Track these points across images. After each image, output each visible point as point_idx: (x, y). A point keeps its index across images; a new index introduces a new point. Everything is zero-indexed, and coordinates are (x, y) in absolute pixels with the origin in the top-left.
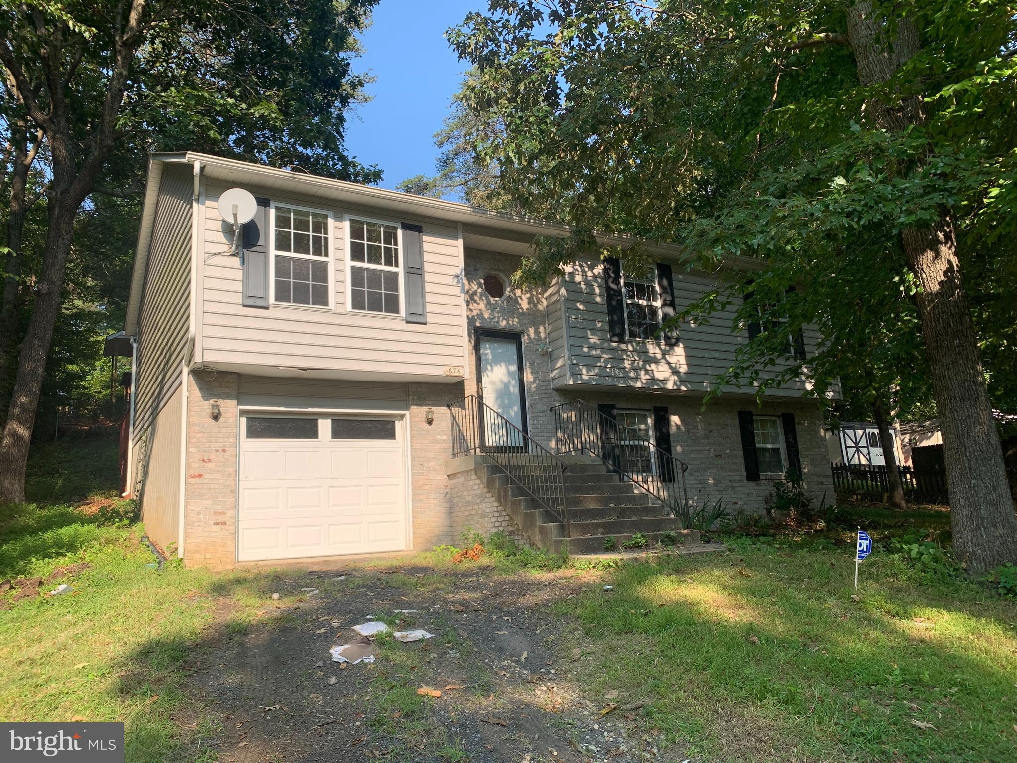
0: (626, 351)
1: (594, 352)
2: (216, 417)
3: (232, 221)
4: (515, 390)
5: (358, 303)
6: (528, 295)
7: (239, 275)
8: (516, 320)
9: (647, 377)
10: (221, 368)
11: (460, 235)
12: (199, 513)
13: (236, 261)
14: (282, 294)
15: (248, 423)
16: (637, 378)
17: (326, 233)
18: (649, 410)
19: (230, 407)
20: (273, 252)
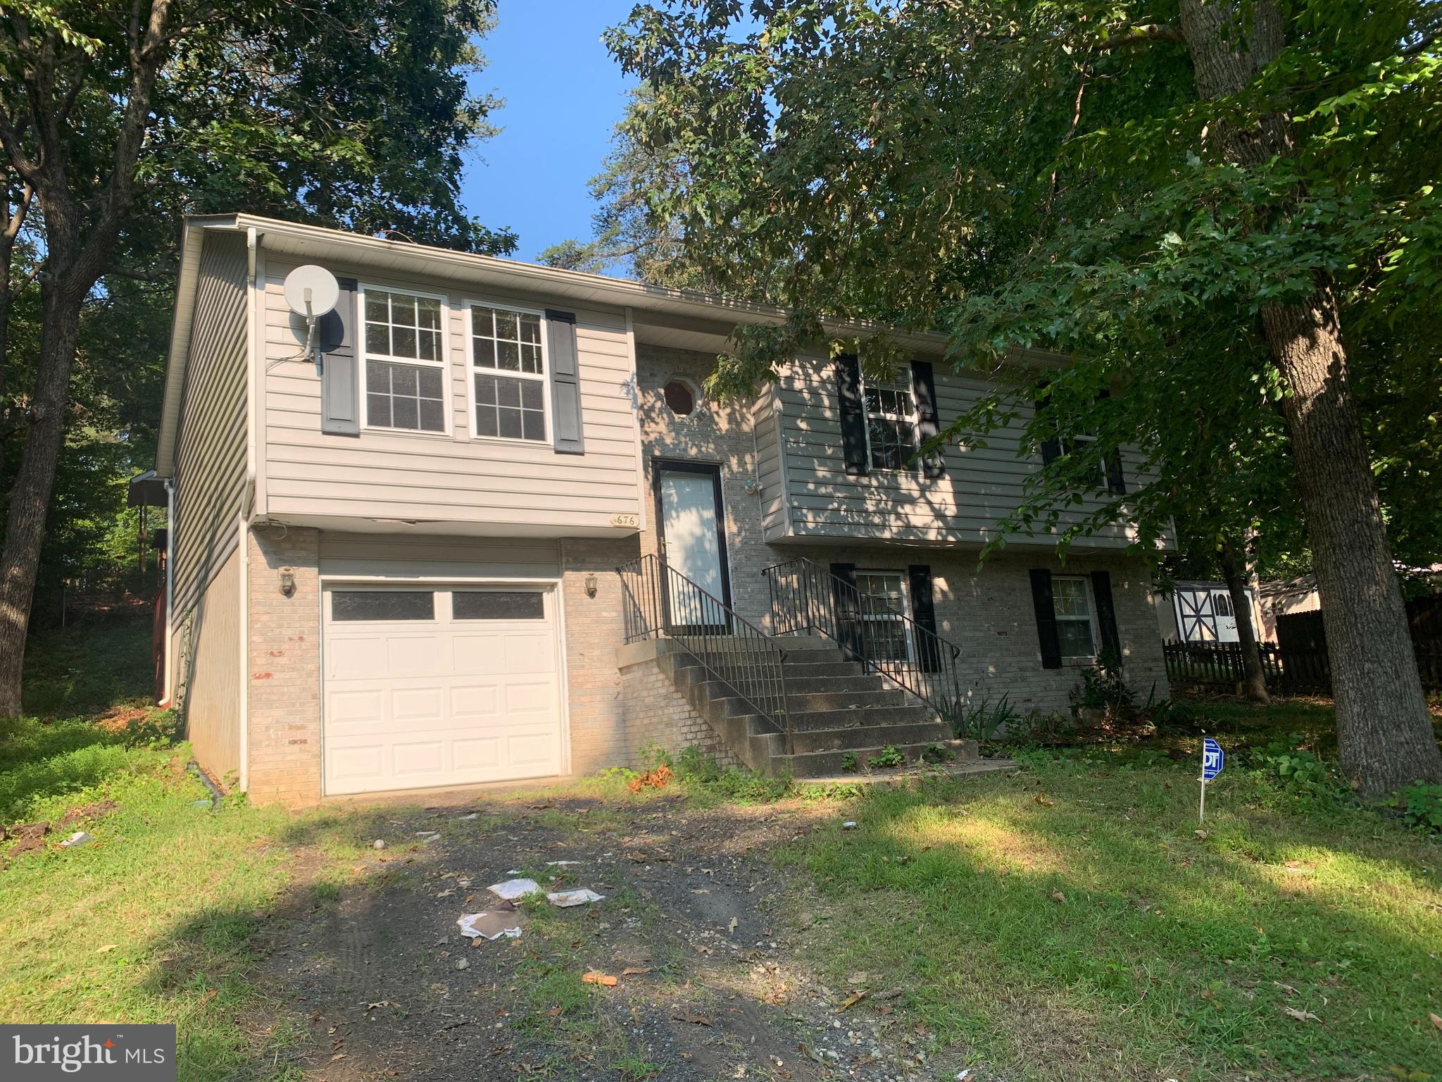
0: (869, 486)
1: (823, 490)
2: (289, 592)
3: (303, 311)
4: (711, 546)
5: (486, 426)
6: (728, 410)
7: (316, 388)
8: (712, 446)
9: (900, 523)
10: (294, 522)
11: (629, 325)
12: (268, 728)
13: (312, 369)
14: (378, 415)
15: (333, 600)
16: (884, 526)
17: (438, 327)
18: (903, 571)
19: (308, 578)
20: (363, 356)
